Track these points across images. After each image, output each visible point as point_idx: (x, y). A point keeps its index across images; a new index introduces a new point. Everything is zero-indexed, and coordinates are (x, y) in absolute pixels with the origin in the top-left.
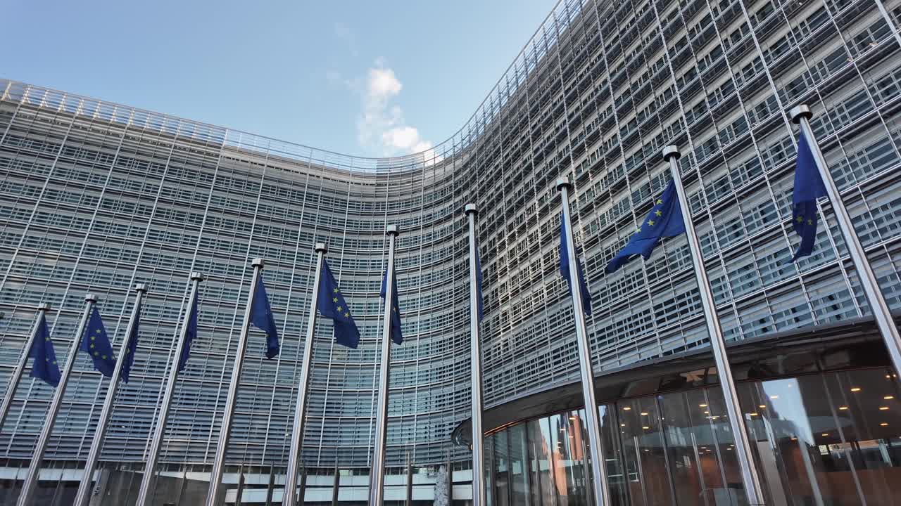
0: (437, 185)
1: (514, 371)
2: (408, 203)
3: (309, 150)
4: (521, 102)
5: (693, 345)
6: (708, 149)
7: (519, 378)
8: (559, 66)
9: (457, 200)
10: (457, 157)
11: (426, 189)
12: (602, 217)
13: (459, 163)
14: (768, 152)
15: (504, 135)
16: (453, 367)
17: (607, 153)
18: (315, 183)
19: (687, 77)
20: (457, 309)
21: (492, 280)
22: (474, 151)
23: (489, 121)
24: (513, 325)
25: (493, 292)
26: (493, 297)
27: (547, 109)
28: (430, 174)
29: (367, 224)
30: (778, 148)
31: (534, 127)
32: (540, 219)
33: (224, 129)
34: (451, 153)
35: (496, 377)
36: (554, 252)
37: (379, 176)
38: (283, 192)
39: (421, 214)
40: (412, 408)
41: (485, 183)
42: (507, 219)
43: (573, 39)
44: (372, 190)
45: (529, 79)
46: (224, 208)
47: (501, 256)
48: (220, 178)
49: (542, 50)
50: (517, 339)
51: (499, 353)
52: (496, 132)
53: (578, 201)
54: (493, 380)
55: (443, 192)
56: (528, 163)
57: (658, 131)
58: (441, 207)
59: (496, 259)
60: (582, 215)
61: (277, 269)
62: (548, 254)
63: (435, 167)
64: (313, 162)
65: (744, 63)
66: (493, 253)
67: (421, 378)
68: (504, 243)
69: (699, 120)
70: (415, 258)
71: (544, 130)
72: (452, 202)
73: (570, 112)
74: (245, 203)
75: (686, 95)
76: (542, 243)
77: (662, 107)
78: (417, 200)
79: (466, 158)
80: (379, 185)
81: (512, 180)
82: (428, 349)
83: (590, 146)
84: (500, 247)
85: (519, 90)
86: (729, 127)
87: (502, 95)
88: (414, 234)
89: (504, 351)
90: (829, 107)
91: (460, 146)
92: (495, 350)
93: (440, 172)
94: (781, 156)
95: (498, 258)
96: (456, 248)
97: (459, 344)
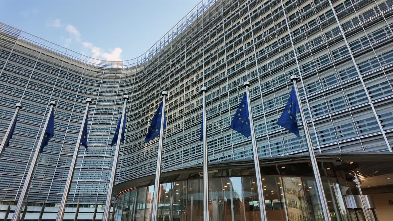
0: (127, 77)
1: (148, 164)
2: (112, 83)
3: (66, 50)
4: (169, 50)
5: (217, 159)
6: (233, 84)
7: (150, 167)
8: (186, 39)
9: (135, 86)
10: (138, 67)
11: (122, 78)
12: (193, 104)
13: (139, 70)
14: (252, 90)
15: (160, 62)
16: (122, 160)
17: (199, 79)
18: (66, 65)
19: (231, 56)
20: (128, 134)
21: (145, 124)
22: (146, 66)
23: (154, 54)
24: (151, 144)
25: (145, 129)
26: (145, 131)
27: (179, 55)
28: (125, 72)
29: (90, 90)
30: (256, 89)
31: (172, 62)
32: (169, 101)
33: (20, 31)
34: (136, 64)
35: (140, 166)
36: (173, 115)
37: (99, 68)
38: (48, 67)
39: (118, 89)
40: (99, 177)
41: (149, 81)
42: (156, 98)
43: (192, 29)
44: (95, 74)
45: (173, 41)
46: (13, 70)
47: (151, 114)
48: (13, 55)
49: (185, 26)
50: (152, 150)
51: (143, 156)
52: (157, 60)
53: (185, 96)
54: (139, 168)
55: (130, 81)
56: (168, 76)
57: (217, 74)
58: (128, 88)
59: (149, 115)
60: (185, 102)
61: (39, 105)
62: (170, 116)
63: (128, 69)
64: (67, 55)
65: (250, 55)
66: (148, 112)
67: (106, 164)
68: (153, 108)
69: (232, 73)
70: (112, 109)
71: (176, 64)
72: (133, 86)
73: (187, 59)
74: (26, 70)
75: (229, 63)
76: (169, 111)
77: (220, 65)
78: (117, 83)
79: (143, 68)
80: (99, 72)
81: (160, 82)
82: (111, 151)
83: (193, 74)
84: (151, 110)
85: (169, 45)
86: (241, 78)
87: (161, 45)
88: (113, 98)
89: (146, 155)
90: (273, 78)
91: (140, 62)
92: (142, 154)
93: (129, 71)
94: (256, 92)
95: (149, 114)
96: (132, 107)
97: (126, 150)
